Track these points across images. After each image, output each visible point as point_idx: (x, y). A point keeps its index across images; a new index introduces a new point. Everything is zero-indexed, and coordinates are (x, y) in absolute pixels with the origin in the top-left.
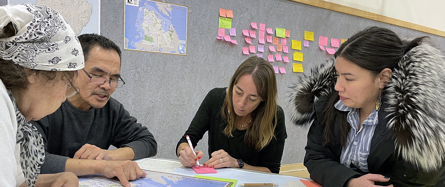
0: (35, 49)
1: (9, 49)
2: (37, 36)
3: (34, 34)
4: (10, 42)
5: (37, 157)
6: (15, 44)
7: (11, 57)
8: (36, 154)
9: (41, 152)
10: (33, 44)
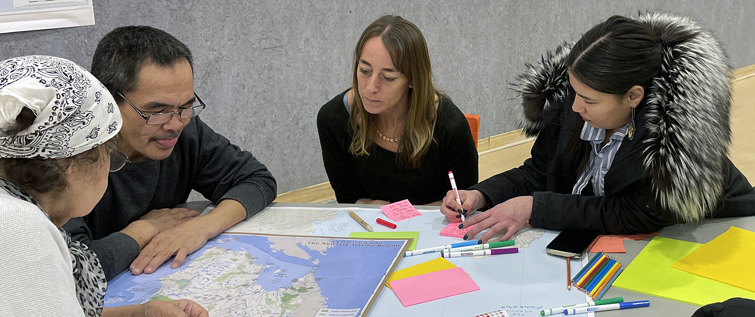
0: (66, 130)
1: (31, 143)
2: (67, 113)
3: (63, 113)
4: (32, 134)
5: (98, 287)
6: (38, 134)
7: (37, 151)
8: (95, 283)
9: (101, 278)
10: (63, 125)
